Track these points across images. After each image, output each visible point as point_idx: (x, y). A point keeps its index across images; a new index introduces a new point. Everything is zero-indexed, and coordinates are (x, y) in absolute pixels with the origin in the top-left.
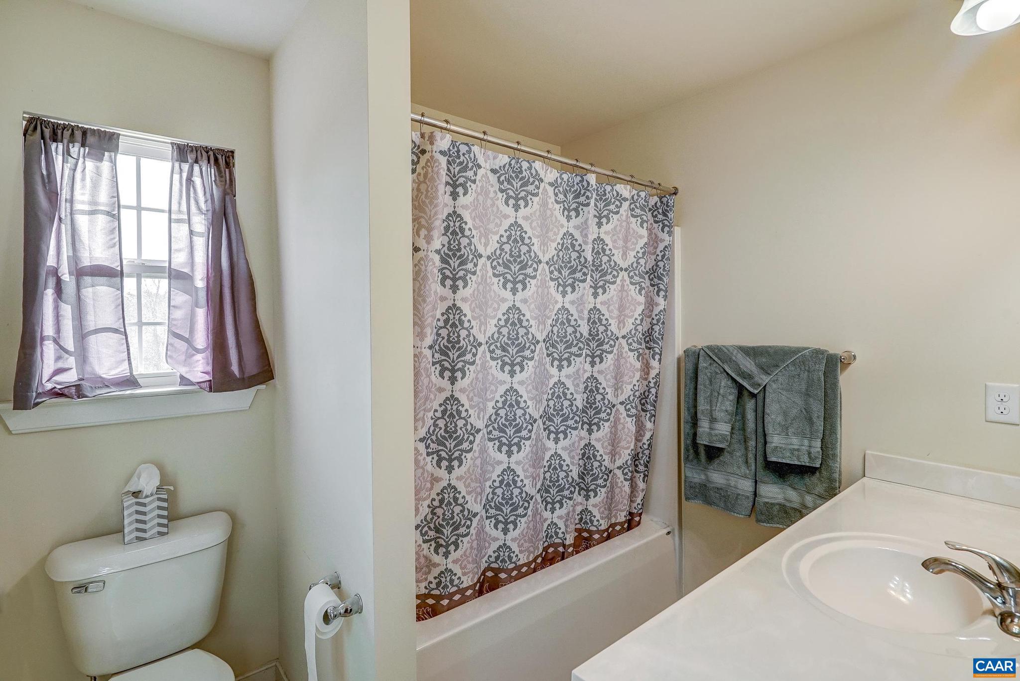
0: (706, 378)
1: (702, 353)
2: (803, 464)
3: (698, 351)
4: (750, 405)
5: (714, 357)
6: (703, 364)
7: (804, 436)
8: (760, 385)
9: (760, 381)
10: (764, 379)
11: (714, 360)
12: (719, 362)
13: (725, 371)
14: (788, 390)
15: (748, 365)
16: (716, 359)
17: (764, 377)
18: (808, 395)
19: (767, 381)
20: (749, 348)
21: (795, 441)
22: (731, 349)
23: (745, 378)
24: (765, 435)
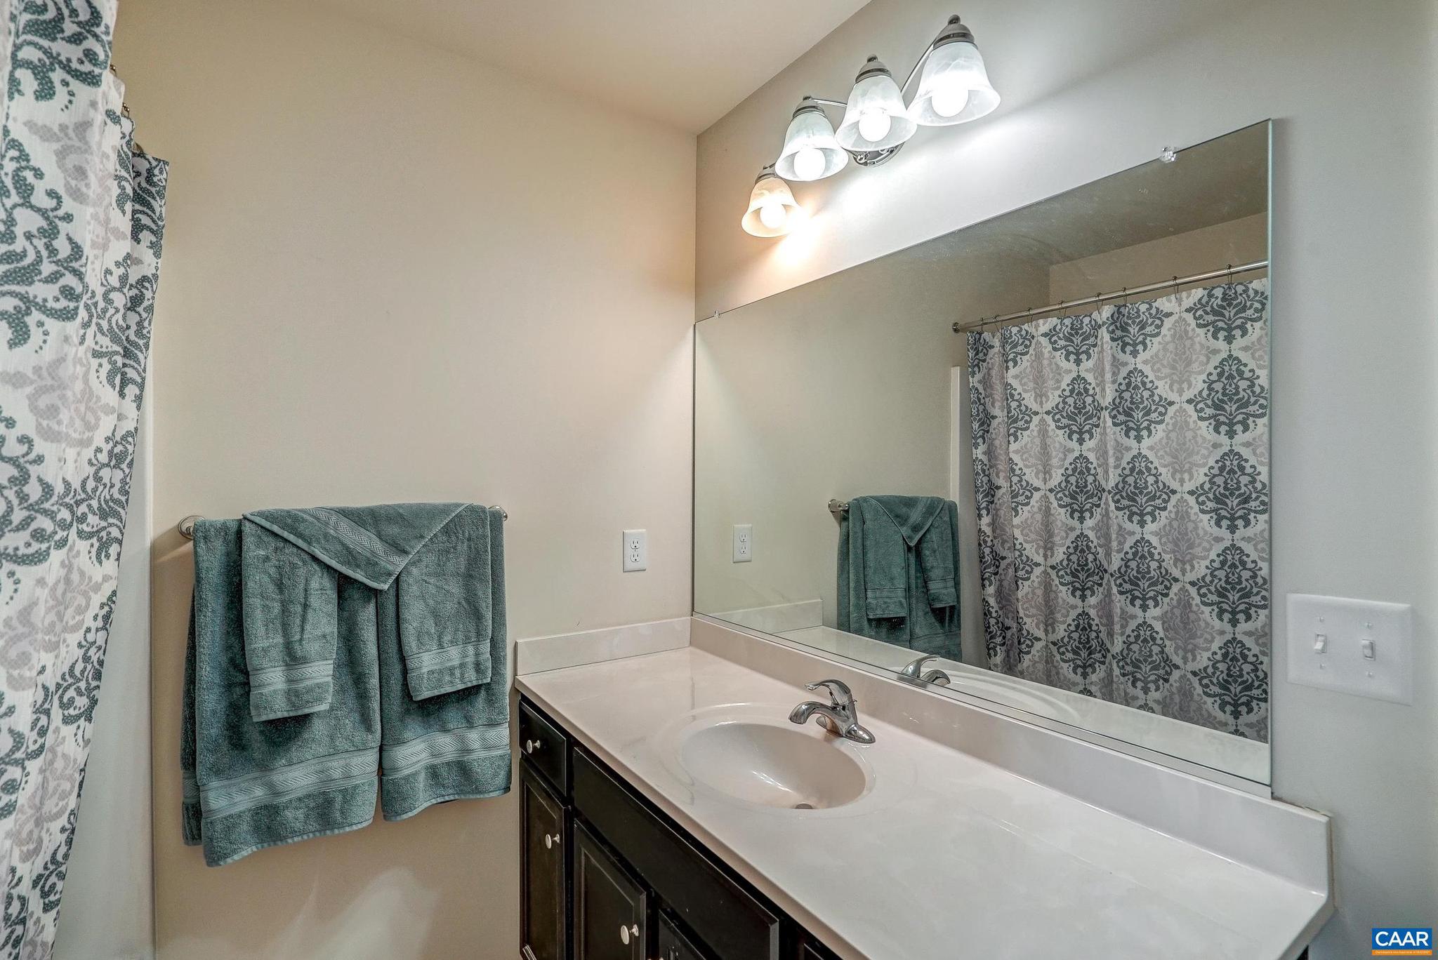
0: (266, 579)
1: (247, 528)
2: (469, 685)
3: (234, 527)
4: (367, 614)
5: (286, 534)
6: (253, 551)
7: (467, 641)
8: (390, 575)
9: (390, 568)
10: (399, 563)
11: (286, 541)
12: (300, 543)
13: (315, 559)
14: (437, 575)
15: (365, 541)
16: (292, 538)
17: (396, 559)
18: (471, 576)
19: (403, 565)
20: (363, 510)
21: (454, 655)
22: (323, 516)
23: (358, 566)
24: (403, 659)
